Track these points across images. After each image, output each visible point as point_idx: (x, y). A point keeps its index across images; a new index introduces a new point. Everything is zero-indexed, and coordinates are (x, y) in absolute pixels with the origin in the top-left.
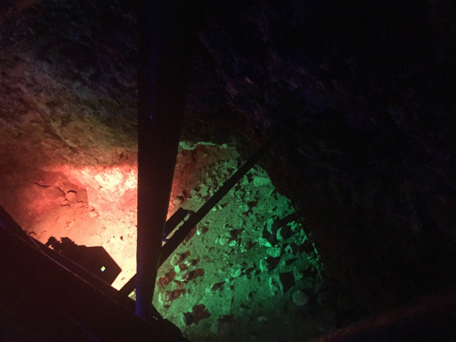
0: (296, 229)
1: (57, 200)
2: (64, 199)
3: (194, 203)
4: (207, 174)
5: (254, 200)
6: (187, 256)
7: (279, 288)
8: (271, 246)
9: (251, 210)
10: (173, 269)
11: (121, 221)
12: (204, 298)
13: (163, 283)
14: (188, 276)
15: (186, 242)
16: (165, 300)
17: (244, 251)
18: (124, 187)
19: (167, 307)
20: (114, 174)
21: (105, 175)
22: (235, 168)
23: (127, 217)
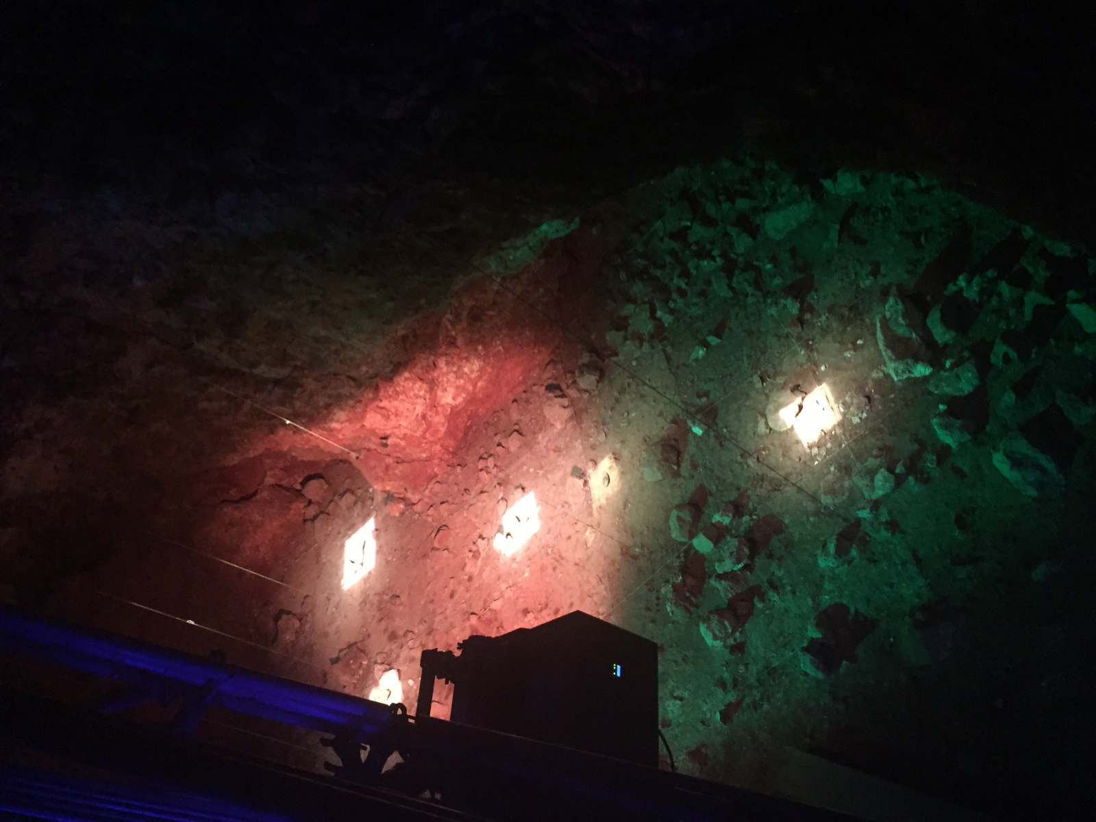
0: (982, 292)
1: (292, 512)
2: (306, 504)
3: (634, 363)
4: (623, 276)
5: (799, 276)
6: (706, 501)
7: (1043, 470)
8: (931, 369)
9: (805, 305)
10: (691, 547)
11: (473, 493)
12: (827, 586)
13: (688, 594)
14: (746, 550)
15: (678, 469)
16: (724, 636)
17: (860, 418)
18: (440, 409)
19: (738, 648)
20: (404, 392)
21: (384, 403)
22: (689, 224)
23: (483, 475)
